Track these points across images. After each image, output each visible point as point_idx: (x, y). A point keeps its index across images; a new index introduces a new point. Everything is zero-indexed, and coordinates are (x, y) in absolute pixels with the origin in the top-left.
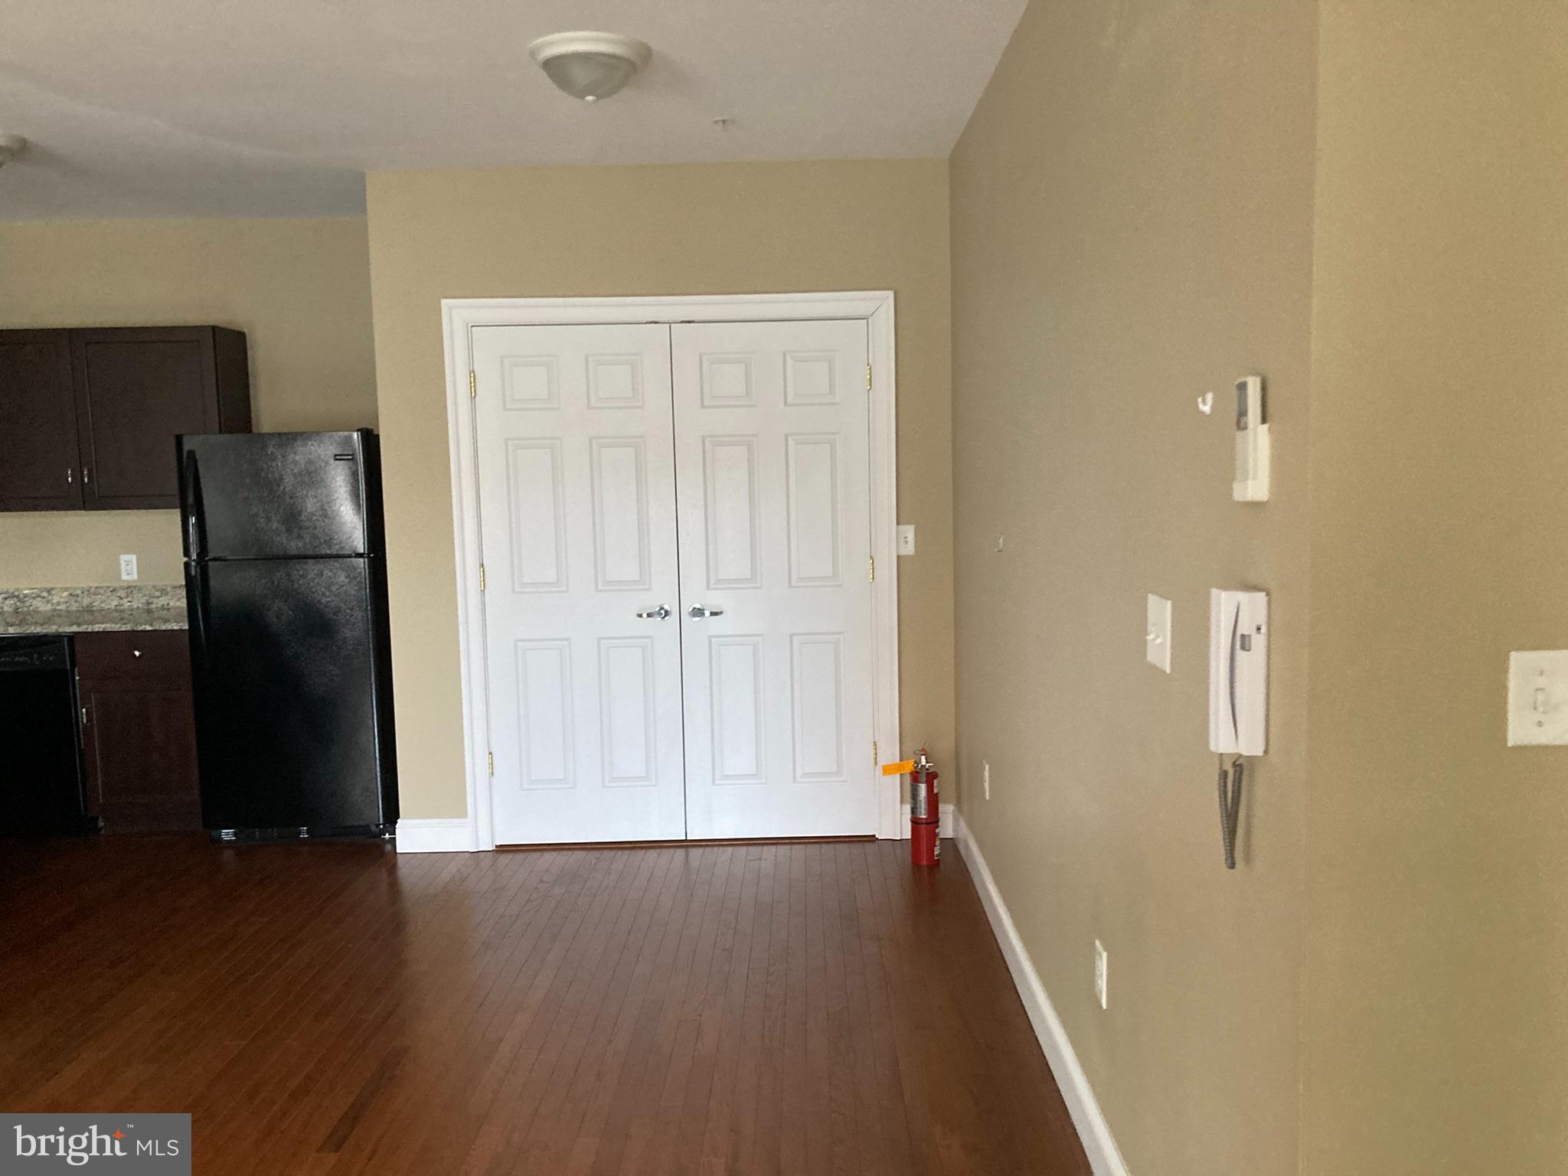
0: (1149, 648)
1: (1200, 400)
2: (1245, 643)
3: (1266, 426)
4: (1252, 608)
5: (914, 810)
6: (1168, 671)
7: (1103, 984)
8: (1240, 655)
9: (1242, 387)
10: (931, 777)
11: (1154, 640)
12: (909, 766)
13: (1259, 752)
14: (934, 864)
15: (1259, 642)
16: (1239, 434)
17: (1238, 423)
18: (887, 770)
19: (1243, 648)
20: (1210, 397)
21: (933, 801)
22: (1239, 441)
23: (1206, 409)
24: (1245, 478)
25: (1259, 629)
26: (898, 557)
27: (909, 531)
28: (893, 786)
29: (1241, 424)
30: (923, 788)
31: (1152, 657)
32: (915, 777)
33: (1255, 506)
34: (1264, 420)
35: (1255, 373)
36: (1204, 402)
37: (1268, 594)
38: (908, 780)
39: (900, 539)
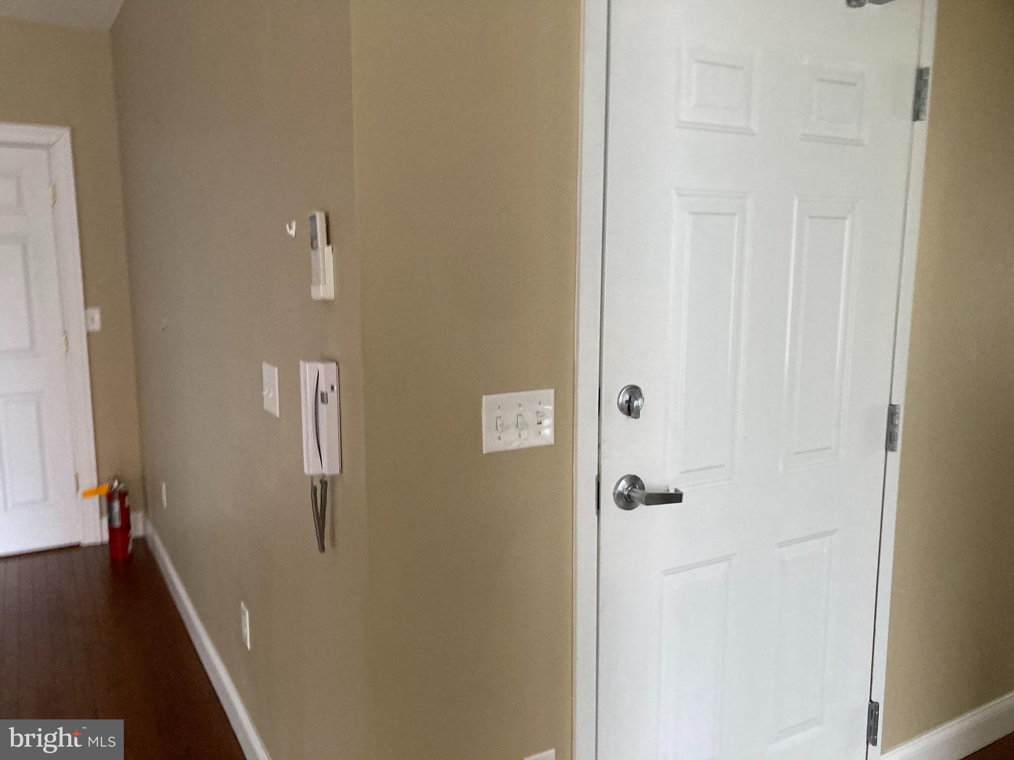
0: (265, 400)
1: (287, 226)
2: (324, 399)
3: (330, 248)
4: (327, 373)
5: (110, 521)
6: (278, 415)
7: (247, 631)
8: (321, 407)
9: (313, 218)
10: (122, 496)
11: (268, 394)
12: (105, 489)
13: (337, 471)
14: (129, 559)
15: (333, 397)
16: (313, 252)
17: (312, 243)
18: (86, 494)
19: (323, 401)
20: (294, 225)
21: (125, 513)
22: (313, 257)
23: (292, 232)
24: (319, 283)
25: (332, 388)
26: (89, 334)
27: (96, 314)
28: (93, 505)
29: (313, 245)
30: (116, 505)
31: (267, 406)
32: (110, 497)
33: (326, 302)
34: (328, 243)
35: (320, 210)
36: (290, 228)
37: (337, 364)
38: (104, 500)
39: (88, 319)
